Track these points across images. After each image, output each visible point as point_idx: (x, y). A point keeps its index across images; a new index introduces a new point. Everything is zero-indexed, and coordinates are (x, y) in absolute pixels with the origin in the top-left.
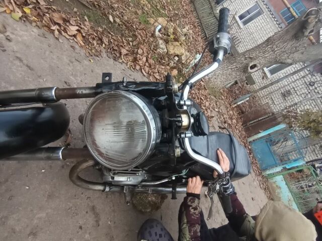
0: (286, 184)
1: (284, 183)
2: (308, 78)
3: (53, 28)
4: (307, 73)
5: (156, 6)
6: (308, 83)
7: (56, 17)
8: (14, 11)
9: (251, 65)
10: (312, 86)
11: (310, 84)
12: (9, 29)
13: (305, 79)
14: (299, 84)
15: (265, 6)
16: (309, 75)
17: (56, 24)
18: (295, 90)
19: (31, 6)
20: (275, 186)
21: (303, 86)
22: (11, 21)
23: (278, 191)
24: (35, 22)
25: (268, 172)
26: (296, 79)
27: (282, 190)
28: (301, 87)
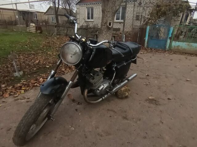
0: (179, 42)
1: (177, 42)
2: (136, 4)
3: (36, 85)
4: (134, 3)
5: (57, 50)
6: (139, 5)
7: (32, 81)
8: (20, 92)
9: (108, 25)
10: (141, 4)
11: (140, 5)
12: (25, 97)
13: (136, 5)
14: (137, 9)
15: (91, 5)
16: (135, 3)
17: (35, 83)
18: (138, 13)
19: (23, 86)
20: (176, 48)
21: (139, 8)
22: (23, 95)
23: (180, 48)
24: (29, 89)
25: (167, 47)
26: (133, 10)
27: (180, 45)
28: (138, 9)
